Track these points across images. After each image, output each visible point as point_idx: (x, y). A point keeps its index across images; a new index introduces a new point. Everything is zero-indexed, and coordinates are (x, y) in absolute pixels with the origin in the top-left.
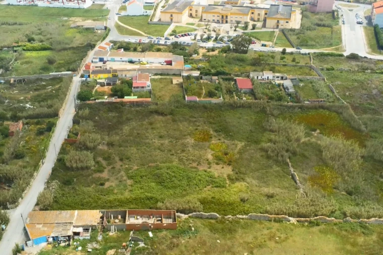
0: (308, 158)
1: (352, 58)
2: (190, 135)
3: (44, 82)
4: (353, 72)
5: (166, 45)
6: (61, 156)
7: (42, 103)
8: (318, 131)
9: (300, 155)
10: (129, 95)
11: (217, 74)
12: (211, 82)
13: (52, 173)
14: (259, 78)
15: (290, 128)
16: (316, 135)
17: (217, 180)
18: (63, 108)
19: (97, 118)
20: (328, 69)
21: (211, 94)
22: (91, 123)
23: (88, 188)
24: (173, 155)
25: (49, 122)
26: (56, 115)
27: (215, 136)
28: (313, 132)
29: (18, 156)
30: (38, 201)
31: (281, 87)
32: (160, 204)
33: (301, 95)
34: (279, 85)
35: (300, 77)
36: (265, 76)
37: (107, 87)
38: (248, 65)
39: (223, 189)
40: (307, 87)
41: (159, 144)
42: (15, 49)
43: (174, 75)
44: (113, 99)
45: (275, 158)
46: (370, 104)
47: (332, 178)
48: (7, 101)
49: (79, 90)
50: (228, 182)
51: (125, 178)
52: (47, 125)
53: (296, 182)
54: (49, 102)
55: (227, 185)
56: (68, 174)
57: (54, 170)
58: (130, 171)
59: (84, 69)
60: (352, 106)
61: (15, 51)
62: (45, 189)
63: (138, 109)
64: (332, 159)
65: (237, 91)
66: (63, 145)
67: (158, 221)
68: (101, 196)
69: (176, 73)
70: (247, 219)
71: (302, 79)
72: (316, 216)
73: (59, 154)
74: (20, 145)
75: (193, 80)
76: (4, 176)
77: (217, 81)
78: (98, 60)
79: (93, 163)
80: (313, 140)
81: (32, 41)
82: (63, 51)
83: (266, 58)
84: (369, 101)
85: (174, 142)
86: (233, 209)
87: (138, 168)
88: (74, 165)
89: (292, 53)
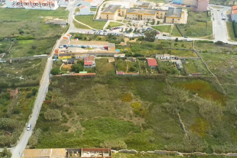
0: (190, 113)
1: (218, 44)
2: (119, 97)
3: (30, 61)
4: (219, 54)
5: (104, 36)
6: (42, 112)
7: (29, 77)
8: (197, 94)
9: (186, 111)
10: (82, 71)
11: (136, 56)
12: (132, 61)
13: (36, 124)
14: (162, 58)
15: (180, 93)
16: (195, 97)
17: (136, 128)
18: (42, 79)
19: (63, 86)
20: (204, 52)
21: (132, 70)
22: (59, 90)
23: (58, 133)
24: (109, 111)
25: (34, 89)
26: (38, 84)
27: (134, 98)
28: (194, 95)
29: (16, 112)
30: (28, 142)
31: (175, 64)
32: (101, 145)
33: (187, 69)
34: (173, 63)
35: (186, 57)
36: (165, 57)
37: (69, 65)
38: (155, 49)
39: (139, 134)
40: (191, 64)
41: (101, 104)
42: (12, 39)
43: (109, 56)
44: (73, 74)
45: (171, 113)
46: (229, 76)
47: (205, 126)
48: (8, 75)
49: (51, 68)
50: (142, 129)
51: (80, 126)
52: (32, 91)
53: (183, 129)
54: (34, 76)
55: (142, 131)
56: (46, 124)
57: (38, 121)
58: (84, 122)
59: (55, 53)
60: (218, 77)
61: (12, 40)
62: (32, 134)
63: (87, 80)
64: (205, 113)
65: (148, 67)
66: (42, 105)
67: (100, 155)
68: (66, 139)
69: (111, 55)
70: (154, 153)
71: (188, 59)
72: (195, 152)
73: (40, 111)
74: (17, 105)
75: (121, 60)
76: (8, 126)
77: (136, 61)
78: (63, 46)
79: (61, 116)
80: (194, 100)
81: (22, 34)
82: (41, 40)
83: (165, 45)
84: (228, 74)
85: (110, 102)
86: (145, 147)
87: (88, 119)
88: (50, 119)
89: (181, 41)
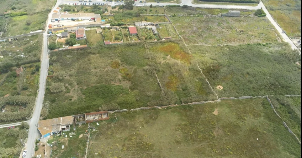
0: (165, 73)
1: (184, 7)
2: (109, 65)
3: (28, 38)
4: (185, 17)
5: (90, 6)
6: (47, 87)
7: (30, 54)
8: (169, 56)
9: (161, 71)
10: (75, 44)
11: (119, 25)
12: (116, 30)
13: (45, 97)
14: (140, 25)
15: (156, 57)
16: (168, 58)
17: (125, 90)
18: (42, 55)
19: (61, 60)
20: (173, 16)
21: (117, 39)
22: (59, 64)
23: (64, 103)
24: (102, 78)
25: (37, 65)
26: (39, 61)
27: (121, 64)
28: (167, 57)
29: (25, 89)
30: (41, 114)
31: (151, 30)
32: (100, 108)
33: (161, 34)
34: (150, 29)
35: (160, 23)
36: (143, 24)
37: (63, 38)
38: (134, 17)
39: (128, 95)
40: (163, 29)
41: (95, 73)
42: (6, 16)
43: (97, 27)
44: (68, 47)
45: (150, 74)
46: (193, 37)
47: (176, 82)
48: (10, 54)
49: (48, 44)
50: (130, 90)
51: (81, 94)
52: (36, 67)
53: (160, 87)
54: (34, 52)
55: (130, 92)
56: (53, 96)
57: (45, 95)
58: (83, 90)
59: (49, 28)
60: (184, 38)
61: (6, 18)
62: (43, 107)
63: (81, 51)
64: (176, 72)
65: (130, 35)
66: (47, 80)
67: (100, 116)
68: (72, 107)
69: (98, 26)
70: (140, 110)
71: (161, 24)
72: (170, 104)
73: (46, 86)
74: (24, 82)
75: (107, 30)
76: (21, 103)
77: (119, 30)
78: (55, 20)
79: (64, 88)
80: (167, 61)
81: (14, 9)
82: (34, 15)
83: (142, 12)
84: (192, 35)
85: (102, 70)
86: (133, 105)
87: (87, 88)
88: (55, 91)
89: (155, 7)
